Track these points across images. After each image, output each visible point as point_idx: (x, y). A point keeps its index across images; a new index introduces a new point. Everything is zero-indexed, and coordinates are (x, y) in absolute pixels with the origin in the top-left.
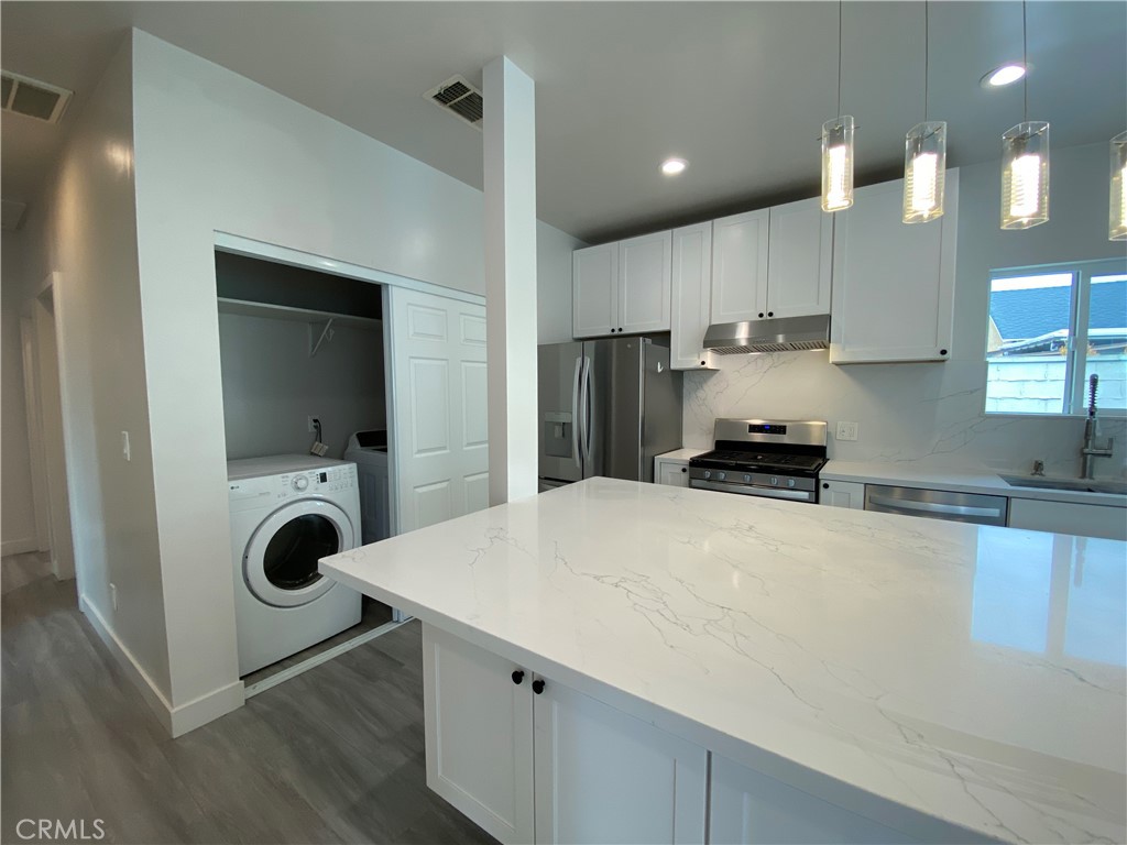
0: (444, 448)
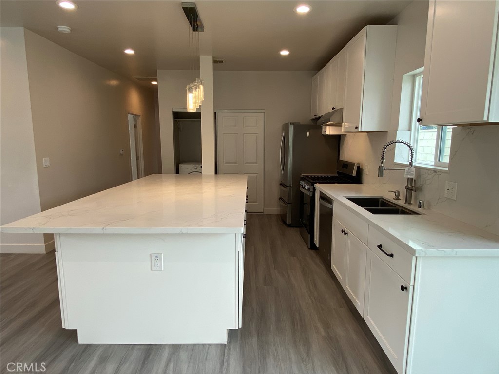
0: (236, 163)
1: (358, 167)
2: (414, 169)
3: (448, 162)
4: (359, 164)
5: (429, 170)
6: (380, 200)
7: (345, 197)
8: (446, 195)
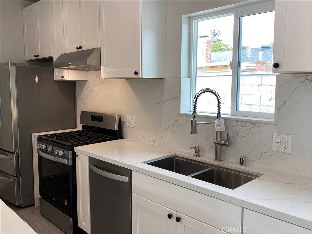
1: (120, 119)
2: (223, 121)
3: (274, 112)
4: (121, 115)
5: (242, 122)
6: (175, 158)
7: (144, 162)
8: (275, 149)
